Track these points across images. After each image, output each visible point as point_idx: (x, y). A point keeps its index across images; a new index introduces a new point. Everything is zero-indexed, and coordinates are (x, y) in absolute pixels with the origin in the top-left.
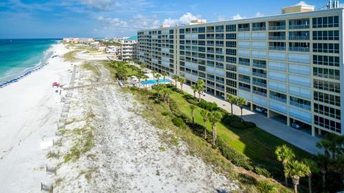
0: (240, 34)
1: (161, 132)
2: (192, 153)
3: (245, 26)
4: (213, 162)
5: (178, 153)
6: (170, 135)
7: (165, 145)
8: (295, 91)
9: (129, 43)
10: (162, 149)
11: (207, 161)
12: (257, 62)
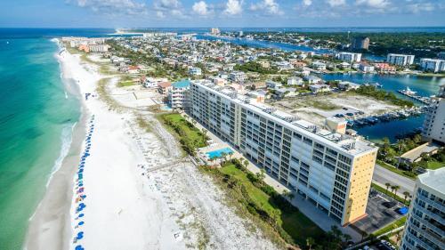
0: (294, 140)
1: (244, 221)
2: (265, 237)
3: (298, 136)
4: (276, 242)
5: (257, 237)
6: (250, 224)
7: (249, 233)
8: (322, 189)
9: (178, 90)
10: (248, 236)
11: (273, 241)
12: (303, 164)
